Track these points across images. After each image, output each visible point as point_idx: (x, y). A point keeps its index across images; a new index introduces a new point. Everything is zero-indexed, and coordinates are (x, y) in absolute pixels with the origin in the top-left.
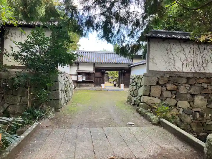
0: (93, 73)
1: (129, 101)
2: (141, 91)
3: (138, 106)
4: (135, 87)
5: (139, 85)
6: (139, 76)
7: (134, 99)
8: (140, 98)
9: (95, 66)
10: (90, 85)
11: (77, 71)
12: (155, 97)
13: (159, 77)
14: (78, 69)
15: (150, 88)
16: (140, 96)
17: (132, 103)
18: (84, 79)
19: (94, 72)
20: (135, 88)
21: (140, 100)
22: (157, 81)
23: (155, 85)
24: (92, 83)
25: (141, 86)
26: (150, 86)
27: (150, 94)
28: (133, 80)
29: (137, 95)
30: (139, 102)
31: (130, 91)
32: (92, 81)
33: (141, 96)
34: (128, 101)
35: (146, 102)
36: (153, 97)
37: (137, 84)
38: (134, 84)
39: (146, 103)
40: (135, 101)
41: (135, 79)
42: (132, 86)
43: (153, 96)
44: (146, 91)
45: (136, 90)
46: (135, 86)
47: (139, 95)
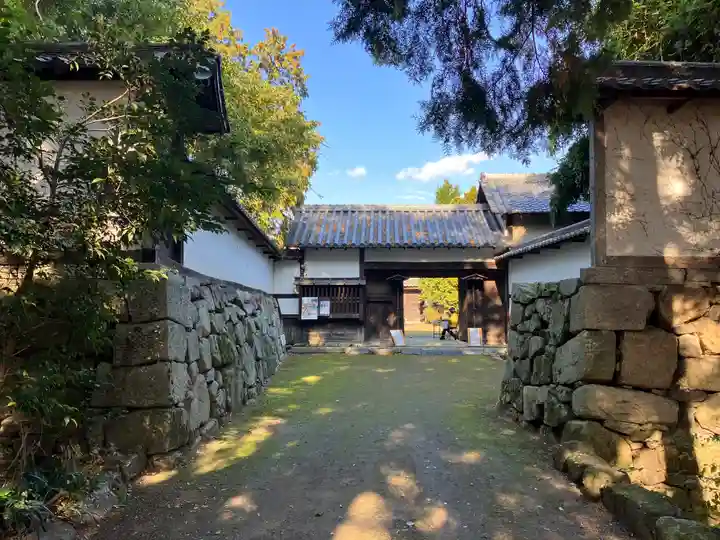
0: (359, 286)
1: (510, 403)
2: (570, 360)
3: (558, 430)
4: (539, 338)
5: (555, 329)
6: (554, 289)
7: (535, 395)
8: (569, 394)
9: (366, 260)
10: (348, 332)
11: (297, 279)
12: (648, 390)
13: (658, 288)
14: (302, 274)
15: (618, 343)
16: (565, 385)
17: (527, 416)
18: (326, 311)
19: (364, 283)
20: (535, 343)
21: (568, 404)
22: (651, 306)
23: (641, 326)
24: (354, 324)
25: (568, 335)
26: (619, 334)
27: (617, 374)
28: (525, 305)
29: (551, 376)
30: (564, 413)
31: (515, 360)
32: (356, 316)
33: (572, 386)
34: (505, 406)
35: (603, 416)
36: (636, 388)
37: (544, 324)
38: (532, 325)
39: (601, 421)
40: (541, 407)
41: (533, 301)
42: (522, 333)
43: (636, 383)
44: (599, 357)
45: (541, 352)
46: (535, 333)
47: (561, 379)
